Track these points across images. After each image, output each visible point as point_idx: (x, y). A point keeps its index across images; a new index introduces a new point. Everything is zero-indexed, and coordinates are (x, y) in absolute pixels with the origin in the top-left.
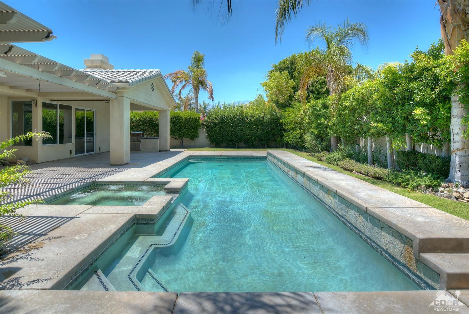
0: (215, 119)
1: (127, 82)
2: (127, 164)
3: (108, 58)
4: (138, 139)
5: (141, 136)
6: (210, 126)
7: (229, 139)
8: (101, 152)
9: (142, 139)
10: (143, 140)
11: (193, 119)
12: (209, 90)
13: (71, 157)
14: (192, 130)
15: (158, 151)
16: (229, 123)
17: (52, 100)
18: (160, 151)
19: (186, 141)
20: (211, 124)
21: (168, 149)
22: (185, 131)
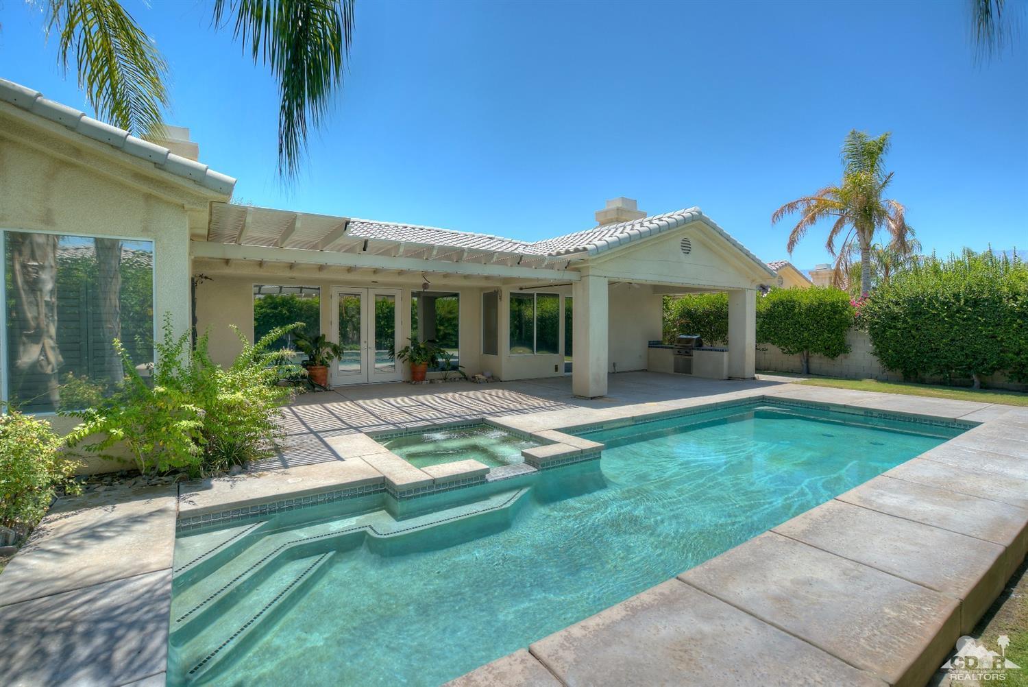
0: (891, 305)
1: (585, 249)
2: (601, 397)
3: (636, 201)
4: (688, 351)
5: (693, 344)
6: (877, 323)
7: (944, 362)
8: (617, 371)
9: (694, 351)
10: (695, 353)
11: (829, 308)
12: (893, 226)
13: (554, 375)
14: (826, 335)
15: (725, 377)
16: (938, 315)
17: (521, 289)
18: (730, 379)
19: (817, 360)
20: (879, 317)
21: (747, 375)
22: (806, 335)
